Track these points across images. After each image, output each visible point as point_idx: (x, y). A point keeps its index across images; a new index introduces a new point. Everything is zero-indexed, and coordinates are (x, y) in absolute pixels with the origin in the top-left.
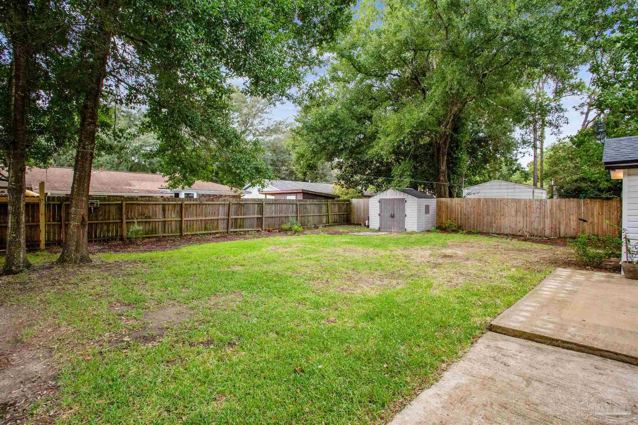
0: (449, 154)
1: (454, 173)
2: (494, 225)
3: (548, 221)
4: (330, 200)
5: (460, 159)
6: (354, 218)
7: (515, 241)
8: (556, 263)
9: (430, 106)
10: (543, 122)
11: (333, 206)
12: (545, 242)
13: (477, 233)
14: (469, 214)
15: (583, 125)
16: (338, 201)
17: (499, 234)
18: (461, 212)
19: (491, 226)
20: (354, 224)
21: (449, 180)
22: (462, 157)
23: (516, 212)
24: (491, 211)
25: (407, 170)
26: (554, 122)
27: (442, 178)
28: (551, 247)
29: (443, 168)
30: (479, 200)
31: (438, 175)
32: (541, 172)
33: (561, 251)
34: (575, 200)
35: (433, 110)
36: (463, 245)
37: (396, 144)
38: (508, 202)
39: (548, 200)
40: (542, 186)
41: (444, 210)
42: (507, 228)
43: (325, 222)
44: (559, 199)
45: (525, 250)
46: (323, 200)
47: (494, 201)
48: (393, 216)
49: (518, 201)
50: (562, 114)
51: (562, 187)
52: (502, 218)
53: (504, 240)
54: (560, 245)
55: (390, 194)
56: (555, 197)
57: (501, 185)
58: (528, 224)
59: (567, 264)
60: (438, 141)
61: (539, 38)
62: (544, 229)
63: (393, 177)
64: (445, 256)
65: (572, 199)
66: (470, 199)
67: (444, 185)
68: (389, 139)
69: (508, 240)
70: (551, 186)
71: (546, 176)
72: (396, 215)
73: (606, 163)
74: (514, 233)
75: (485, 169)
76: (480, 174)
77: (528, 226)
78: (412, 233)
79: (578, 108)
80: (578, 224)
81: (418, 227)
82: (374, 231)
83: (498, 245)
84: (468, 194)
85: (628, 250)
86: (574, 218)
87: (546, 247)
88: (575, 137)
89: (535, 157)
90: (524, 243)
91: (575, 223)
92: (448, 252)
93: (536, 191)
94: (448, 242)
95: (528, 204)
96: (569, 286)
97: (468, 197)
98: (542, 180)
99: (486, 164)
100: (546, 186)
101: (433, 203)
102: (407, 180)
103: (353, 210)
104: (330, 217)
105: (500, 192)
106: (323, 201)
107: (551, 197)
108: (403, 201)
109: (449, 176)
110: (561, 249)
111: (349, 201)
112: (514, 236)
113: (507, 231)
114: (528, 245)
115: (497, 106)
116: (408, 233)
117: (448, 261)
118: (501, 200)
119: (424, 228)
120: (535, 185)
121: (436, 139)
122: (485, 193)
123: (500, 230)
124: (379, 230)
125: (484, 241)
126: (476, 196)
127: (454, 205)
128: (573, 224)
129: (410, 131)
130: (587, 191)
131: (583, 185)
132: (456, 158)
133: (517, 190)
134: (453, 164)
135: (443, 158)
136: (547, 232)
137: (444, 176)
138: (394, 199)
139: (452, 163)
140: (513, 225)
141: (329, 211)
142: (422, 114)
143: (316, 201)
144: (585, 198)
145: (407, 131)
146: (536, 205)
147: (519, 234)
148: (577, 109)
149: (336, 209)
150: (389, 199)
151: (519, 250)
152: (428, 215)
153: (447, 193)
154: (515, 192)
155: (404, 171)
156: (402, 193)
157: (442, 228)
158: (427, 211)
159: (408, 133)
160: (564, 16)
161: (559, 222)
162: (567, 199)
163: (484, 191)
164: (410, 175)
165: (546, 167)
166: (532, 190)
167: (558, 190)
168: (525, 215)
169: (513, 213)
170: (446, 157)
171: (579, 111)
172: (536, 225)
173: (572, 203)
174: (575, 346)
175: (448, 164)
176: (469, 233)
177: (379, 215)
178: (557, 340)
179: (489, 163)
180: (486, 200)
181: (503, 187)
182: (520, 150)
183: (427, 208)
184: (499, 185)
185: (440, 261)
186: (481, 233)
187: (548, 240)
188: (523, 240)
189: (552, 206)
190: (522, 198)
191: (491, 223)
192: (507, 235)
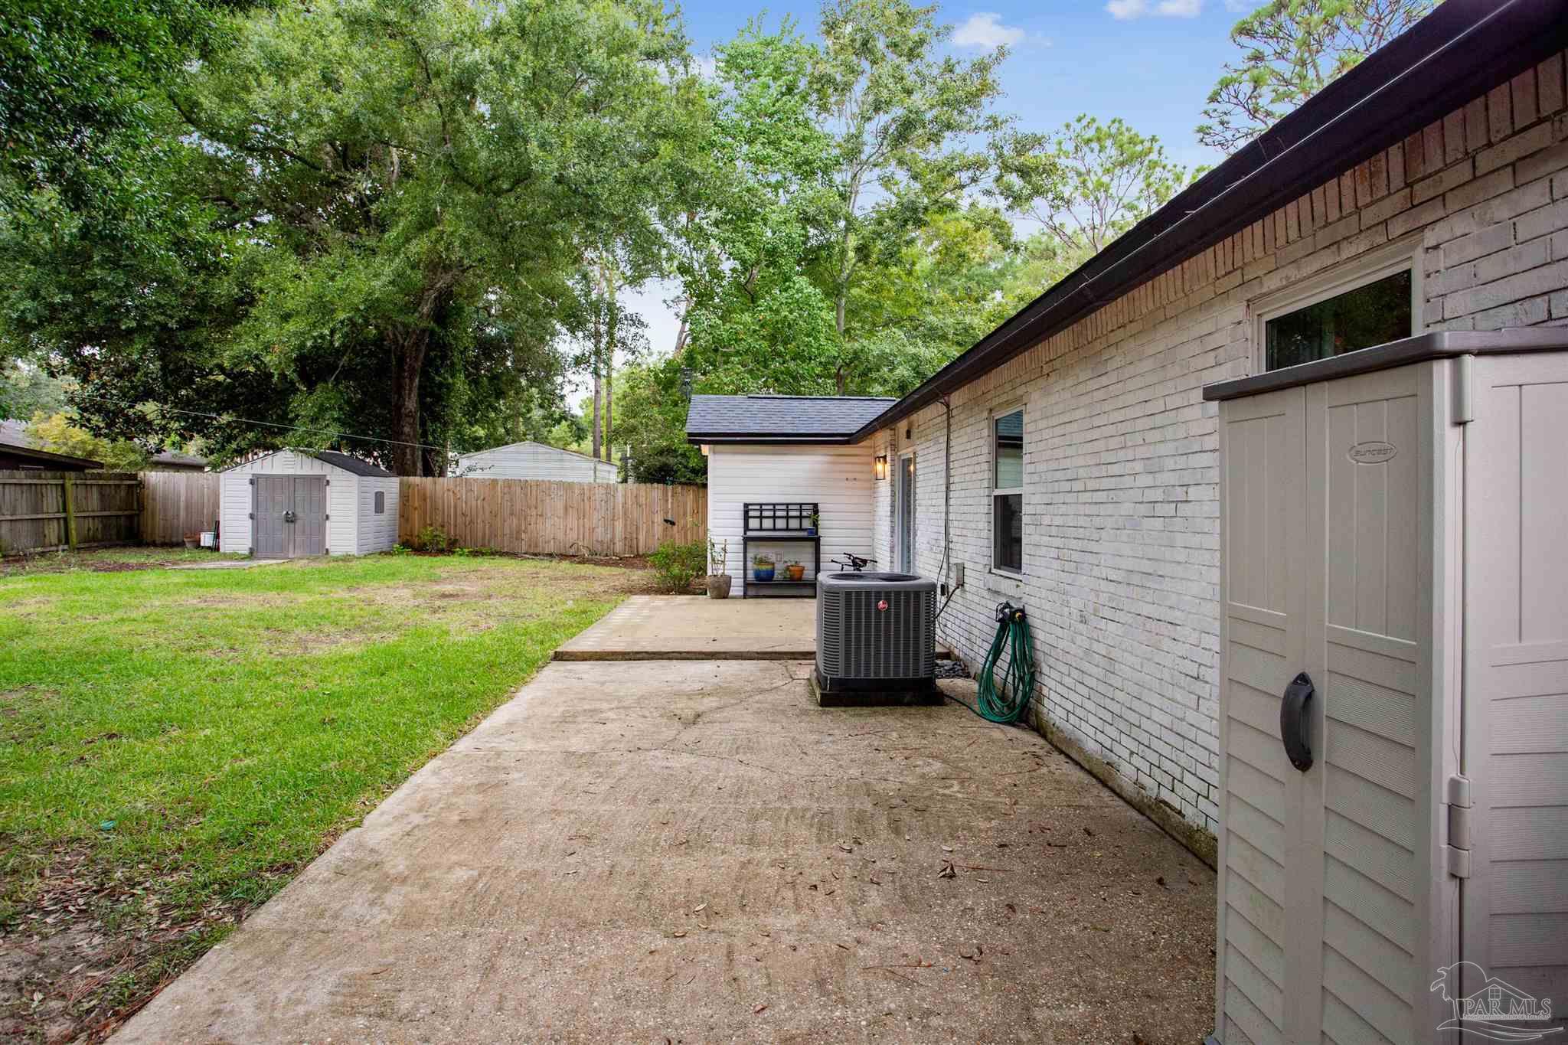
0: (425, 374)
1: (436, 418)
2: (523, 536)
3: (619, 526)
4: (73, 474)
5: (449, 387)
6: (155, 524)
7: (565, 565)
8: (631, 591)
9: (394, 265)
10: (612, 338)
11: (81, 491)
12: (615, 564)
13: (492, 554)
14: (474, 512)
15: (680, 338)
16: (100, 476)
17: (535, 555)
18: (455, 507)
19: (519, 538)
20: (154, 544)
21: (424, 434)
22: (454, 384)
23: (566, 509)
24: (518, 507)
25: (332, 408)
26: (629, 342)
27: (407, 429)
28: (624, 570)
29: (411, 404)
30: (495, 482)
31: (399, 421)
32: (609, 425)
33: (638, 576)
34: (661, 486)
35: (400, 275)
36: (472, 576)
37: (309, 344)
38: (549, 489)
39: (620, 487)
40: (609, 455)
41: (416, 504)
42: (549, 542)
43: (54, 541)
44: (636, 485)
45: (585, 578)
46: (49, 474)
47: (524, 485)
48: (290, 519)
49: (568, 487)
50: (640, 331)
51: (642, 463)
52: (540, 520)
53: (546, 563)
54: (637, 568)
55: (284, 463)
56: (631, 480)
57: (537, 453)
58: (587, 530)
59: (647, 591)
60: (401, 341)
61: (608, 206)
62: (612, 540)
63: (292, 421)
64: (444, 596)
65: (655, 485)
66: (476, 480)
67: (413, 448)
68: (291, 326)
69: (553, 563)
70: (624, 459)
71: (615, 435)
72: (300, 514)
73: (690, 434)
74: (563, 552)
75: (495, 409)
76: (484, 421)
77: (587, 535)
78: (346, 558)
79: (671, 304)
80: (665, 530)
81: (360, 545)
82: (233, 556)
83: (537, 573)
84: (470, 469)
85: (713, 560)
86: (659, 519)
87: (615, 571)
88: (662, 372)
89: (597, 392)
90: (581, 566)
91: (661, 529)
92: (448, 588)
93: (600, 467)
94: (438, 571)
95: (585, 493)
96: (646, 612)
97: (471, 475)
98: (609, 442)
99: (497, 398)
100: (616, 456)
101: (391, 486)
102: (334, 431)
103: (149, 504)
104: (73, 525)
105: (537, 468)
106: (48, 478)
107: (625, 481)
108: (321, 482)
109: (423, 424)
110: (640, 572)
111: (134, 477)
112: (563, 556)
113: (550, 548)
114: (586, 569)
115: (533, 291)
116: (336, 559)
117: (453, 602)
118: (538, 484)
119: (371, 547)
120: (596, 453)
121: (394, 334)
122: (505, 468)
123: (536, 546)
124: (252, 554)
125: (508, 565)
126: (488, 475)
127: (439, 493)
128: (659, 528)
129: (350, 319)
130: (676, 472)
131: (672, 461)
132: (441, 385)
133: (567, 464)
134: (434, 399)
135: (412, 381)
136: (619, 547)
137: (412, 425)
138: (295, 478)
139: (432, 395)
140: (560, 536)
141: (71, 507)
142: (377, 283)
143: (21, 476)
144: (673, 483)
145: (342, 316)
146: (599, 493)
147: (572, 552)
148: (669, 307)
149: (94, 500)
150: (281, 477)
151: (575, 579)
152: (382, 517)
153: (419, 465)
154: (562, 468)
155: (322, 409)
156: (317, 463)
157: (413, 544)
158: (379, 508)
159: (342, 322)
160: (644, 178)
161: (637, 528)
162: (649, 485)
163: (504, 464)
164: (338, 420)
165: (616, 413)
166: (592, 466)
167: (636, 468)
168: (582, 515)
169: (561, 512)
170: (417, 380)
171: (673, 311)
172: (599, 534)
173: (656, 491)
174: (646, 656)
175: (421, 397)
176: (475, 554)
177: (252, 516)
178: (629, 653)
179: (504, 398)
180: (509, 484)
181: (540, 457)
182: (569, 375)
183: (379, 497)
184: (534, 453)
185: (438, 603)
186: (502, 554)
187: (622, 561)
188: (579, 563)
189: (625, 496)
190: (576, 480)
191: (518, 532)
192: (551, 555)
